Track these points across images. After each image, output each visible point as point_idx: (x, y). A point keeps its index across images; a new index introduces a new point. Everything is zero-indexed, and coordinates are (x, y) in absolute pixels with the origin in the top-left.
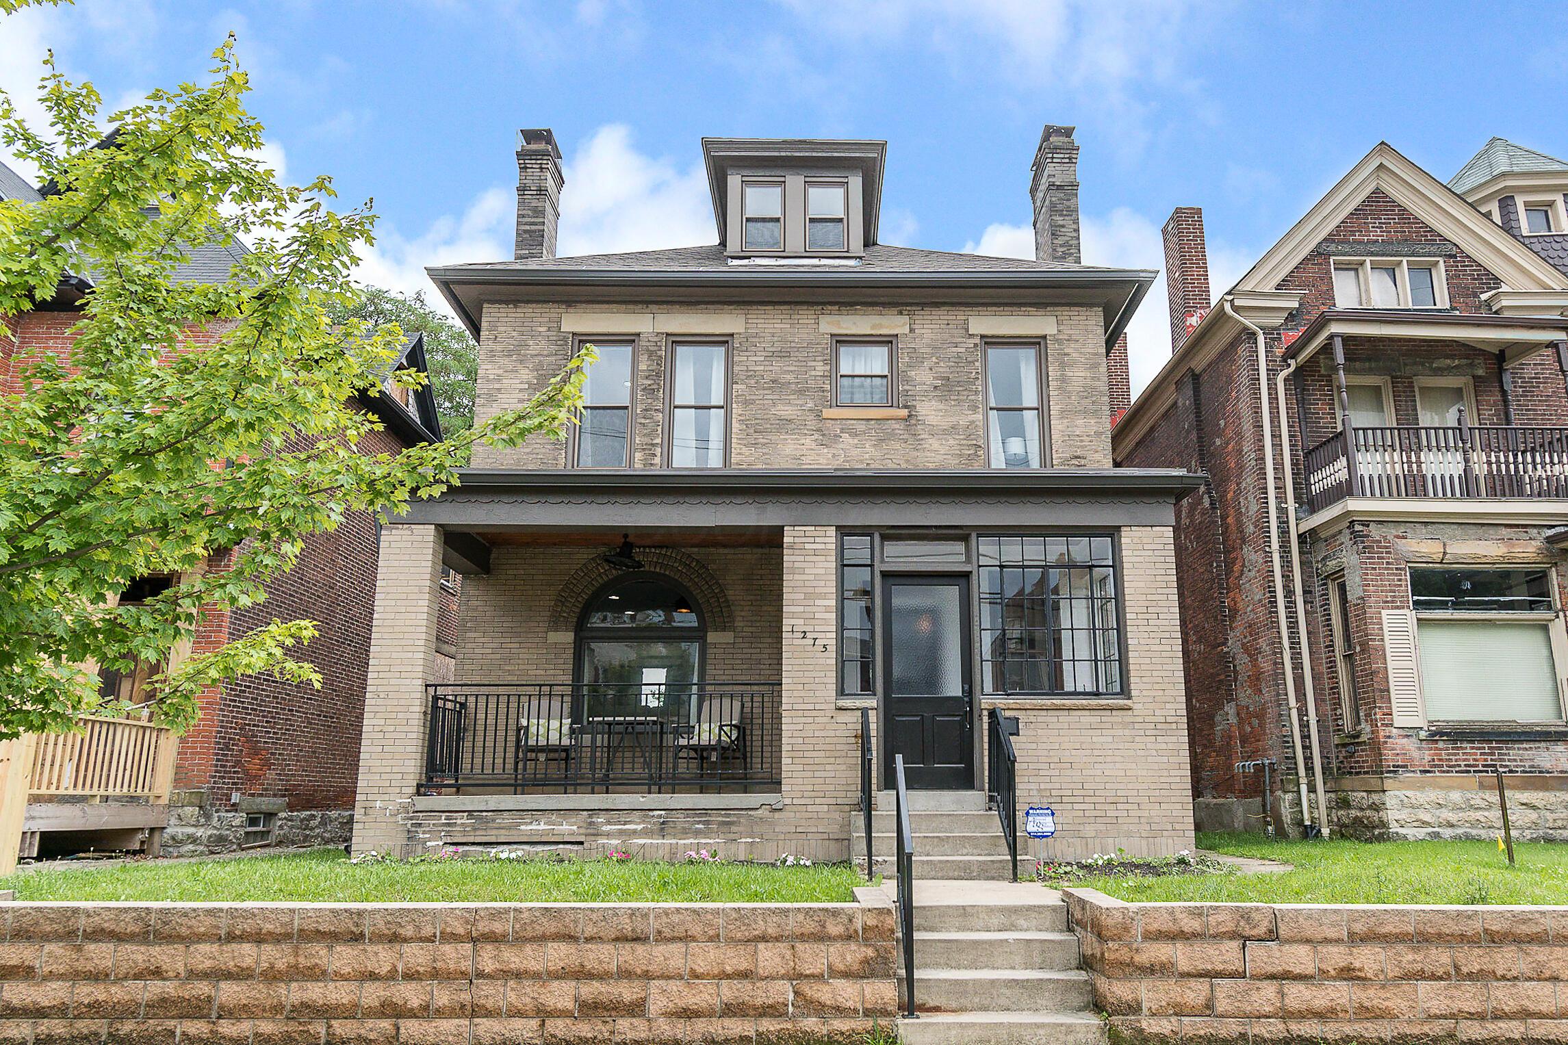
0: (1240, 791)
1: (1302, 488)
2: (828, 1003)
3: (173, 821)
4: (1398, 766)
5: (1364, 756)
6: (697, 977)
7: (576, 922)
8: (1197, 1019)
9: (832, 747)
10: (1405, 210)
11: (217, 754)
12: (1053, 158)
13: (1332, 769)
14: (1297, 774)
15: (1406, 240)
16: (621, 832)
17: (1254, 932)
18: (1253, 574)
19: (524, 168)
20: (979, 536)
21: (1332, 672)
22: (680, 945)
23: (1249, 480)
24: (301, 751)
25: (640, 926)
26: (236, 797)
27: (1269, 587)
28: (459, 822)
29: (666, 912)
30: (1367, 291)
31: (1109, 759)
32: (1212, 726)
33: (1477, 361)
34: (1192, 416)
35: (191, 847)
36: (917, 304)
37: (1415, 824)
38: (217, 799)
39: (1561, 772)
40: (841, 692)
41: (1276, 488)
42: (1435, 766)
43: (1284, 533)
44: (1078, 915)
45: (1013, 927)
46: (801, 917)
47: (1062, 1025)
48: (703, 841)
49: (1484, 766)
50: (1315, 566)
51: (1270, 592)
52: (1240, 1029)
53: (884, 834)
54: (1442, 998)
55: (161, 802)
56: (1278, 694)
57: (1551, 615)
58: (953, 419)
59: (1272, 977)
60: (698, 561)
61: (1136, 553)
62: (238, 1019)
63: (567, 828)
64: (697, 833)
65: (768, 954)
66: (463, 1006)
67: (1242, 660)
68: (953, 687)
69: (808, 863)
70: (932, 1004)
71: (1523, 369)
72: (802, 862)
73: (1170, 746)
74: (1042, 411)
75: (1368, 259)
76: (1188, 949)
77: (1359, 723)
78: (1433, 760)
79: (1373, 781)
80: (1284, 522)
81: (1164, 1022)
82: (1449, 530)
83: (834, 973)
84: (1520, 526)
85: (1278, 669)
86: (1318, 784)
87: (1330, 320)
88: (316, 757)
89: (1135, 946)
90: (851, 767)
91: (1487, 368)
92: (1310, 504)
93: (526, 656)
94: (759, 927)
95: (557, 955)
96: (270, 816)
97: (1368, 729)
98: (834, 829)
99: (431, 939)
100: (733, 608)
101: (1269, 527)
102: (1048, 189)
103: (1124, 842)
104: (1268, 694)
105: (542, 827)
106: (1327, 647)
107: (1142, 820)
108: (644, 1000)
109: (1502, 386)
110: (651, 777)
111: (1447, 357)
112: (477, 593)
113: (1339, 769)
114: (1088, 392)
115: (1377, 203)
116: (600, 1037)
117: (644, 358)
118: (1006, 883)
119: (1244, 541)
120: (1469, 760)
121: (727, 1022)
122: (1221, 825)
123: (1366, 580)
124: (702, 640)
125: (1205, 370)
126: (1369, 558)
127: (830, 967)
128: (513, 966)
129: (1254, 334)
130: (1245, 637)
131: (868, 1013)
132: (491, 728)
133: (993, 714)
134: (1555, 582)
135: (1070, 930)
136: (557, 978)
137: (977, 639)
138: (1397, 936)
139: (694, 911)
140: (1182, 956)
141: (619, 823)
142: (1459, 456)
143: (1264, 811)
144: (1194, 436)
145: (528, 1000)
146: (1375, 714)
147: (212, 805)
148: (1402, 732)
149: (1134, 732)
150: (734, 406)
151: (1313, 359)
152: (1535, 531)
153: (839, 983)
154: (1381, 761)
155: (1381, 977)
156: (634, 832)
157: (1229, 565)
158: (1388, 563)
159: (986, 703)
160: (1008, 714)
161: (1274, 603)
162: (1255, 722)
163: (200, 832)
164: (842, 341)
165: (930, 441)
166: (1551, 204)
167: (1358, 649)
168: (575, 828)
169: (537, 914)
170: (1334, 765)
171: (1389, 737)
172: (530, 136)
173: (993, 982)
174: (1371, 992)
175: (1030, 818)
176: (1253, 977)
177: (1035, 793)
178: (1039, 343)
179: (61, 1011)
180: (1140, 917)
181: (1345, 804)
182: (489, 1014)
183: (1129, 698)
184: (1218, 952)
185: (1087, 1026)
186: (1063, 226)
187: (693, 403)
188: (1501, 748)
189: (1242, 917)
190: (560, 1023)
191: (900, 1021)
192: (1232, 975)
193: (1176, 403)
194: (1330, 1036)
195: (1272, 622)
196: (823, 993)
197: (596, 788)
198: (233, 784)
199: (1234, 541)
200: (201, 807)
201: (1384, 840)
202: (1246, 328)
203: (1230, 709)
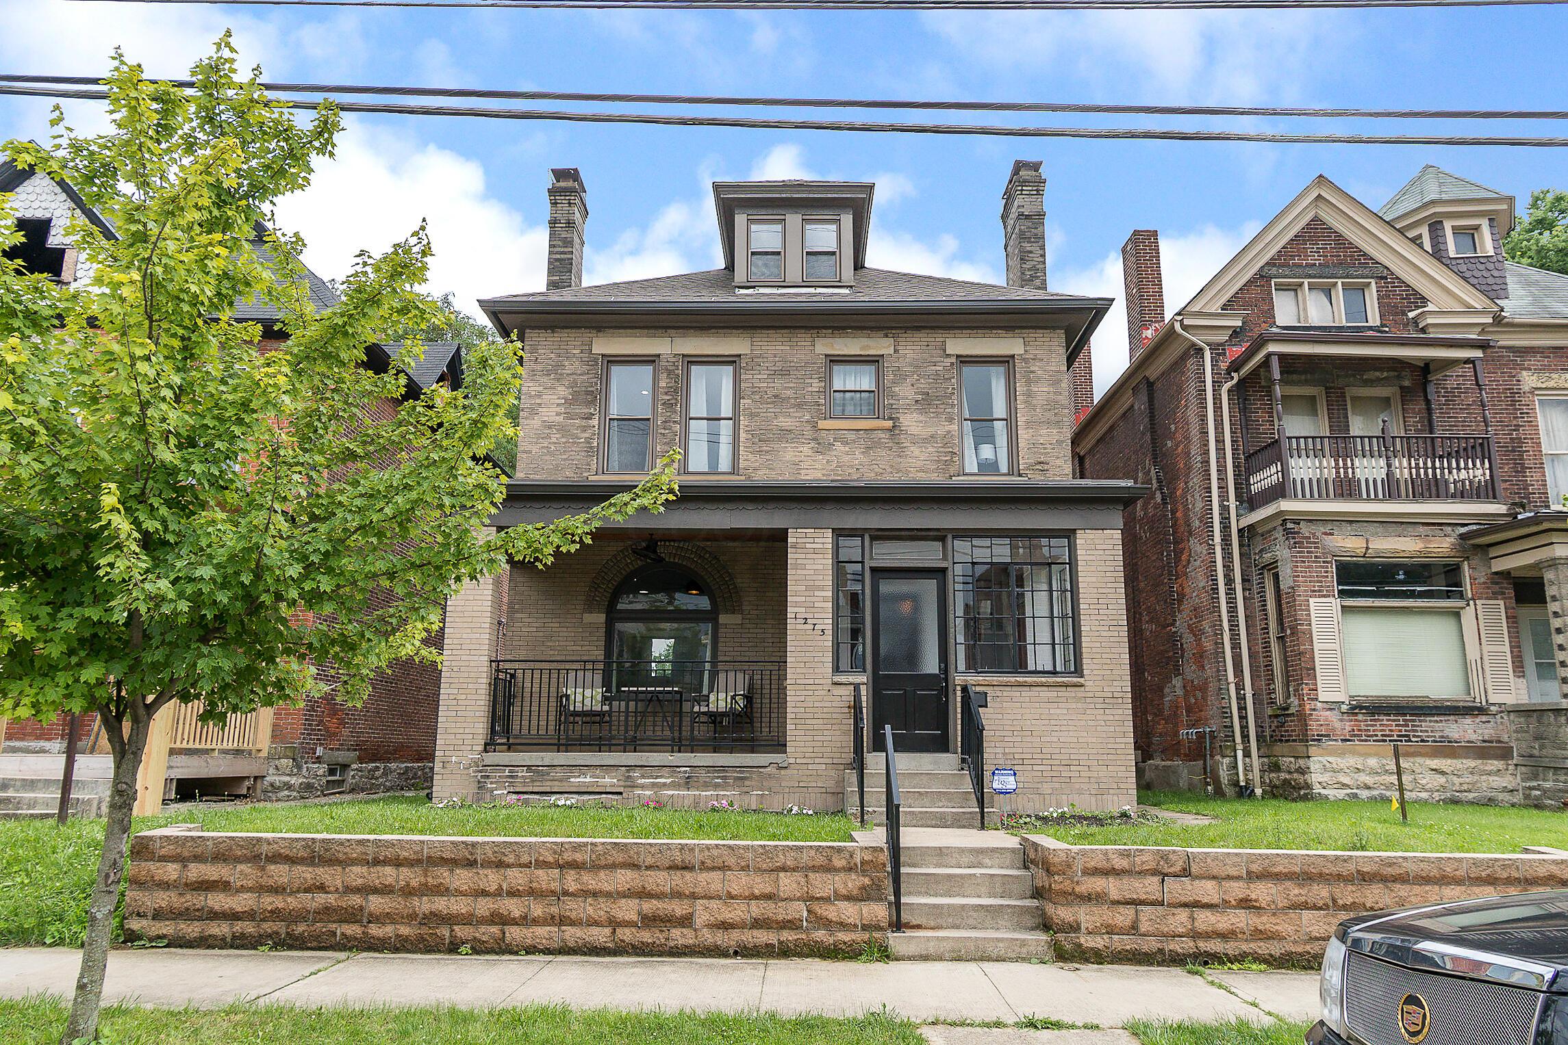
0: (1186, 755)
1: (1242, 488)
2: (834, 919)
3: (271, 771)
4: (1321, 735)
5: (1292, 725)
6: (732, 898)
7: (638, 853)
8: (1124, 937)
9: (829, 716)
10: (1341, 236)
11: (306, 715)
12: (1022, 190)
13: (1266, 736)
14: (1234, 741)
15: (1341, 264)
16: (654, 785)
17: (1172, 870)
18: (1197, 563)
19: (554, 204)
20: (954, 537)
21: (1267, 652)
22: (719, 872)
23: (1195, 480)
24: (368, 711)
25: (688, 857)
26: (320, 751)
27: (1212, 575)
28: (520, 774)
29: (708, 848)
30: (1305, 310)
31: (1063, 728)
32: (1163, 696)
33: (1404, 373)
34: (1147, 420)
35: (286, 793)
36: (901, 328)
37: (1336, 786)
38: (306, 753)
39: (1468, 742)
40: (837, 669)
41: (1219, 488)
42: (1355, 736)
43: (1225, 527)
44: (1032, 855)
45: (980, 865)
46: (813, 853)
47: (1017, 940)
48: (722, 793)
49: (1398, 736)
50: (1253, 557)
51: (1212, 580)
52: (1159, 945)
53: (874, 789)
54: (1321, 924)
55: (261, 754)
56: (1218, 671)
57: (1462, 603)
58: (932, 429)
59: (1185, 905)
60: (710, 554)
61: (1088, 552)
62: (383, 924)
63: (609, 781)
64: (716, 786)
65: (787, 881)
66: (553, 917)
67: (1188, 639)
68: (931, 665)
69: (810, 812)
70: (915, 923)
71: (1446, 380)
72: (805, 812)
73: (1117, 718)
74: (1011, 421)
75: (1306, 281)
76: (1118, 883)
77: (1289, 697)
78: (1353, 730)
79: (1300, 747)
80: (1226, 518)
81: (1098, 939)
82: (1372, 528)
83: (839, 897)
84: (1436, 524)
85: (1218, 648)
86: (1252, 749)
87: (1268, 340)
88: (380, 717)
89: (1075, 879)
90: (845, 733)
91: (1413, 380)
92: (1250, 502)
93: (566, 634)
94: (781, 860)
95: (624, 879)
96: (345, 767)
97: (1296, 702)
98: (830, 785)
99: (528, 865)
100: (742, 594)
101: (1212, 522)
102: (1018, 218)
103: (1076, 799)
104: (1209, 671)
105: (588, 779)
106: (1262, 629)
107: (1092, 780)
108: (692, 914)
109: (1426, 396)
110: (673, 739)
111: (1376, 370)
112: (522, 579)
113: (1271, 736)
114: (1051, 405)
115: (1315, 230)
116: (658, 942)
117: (663, 376)
118: (974, 831)
119: (1190, 533)
120: (1385, 731)
121: (756, 933)
122: (1169, 784)
123: (1296, 571)
124: (715, 621)
125: (1158, 379)
126: (1299, 552)
127: (835, 892)
128: (590, 887)
129: (1201, 349)
130: (1191, 619)
131: (865, 928)
132: (536, 695)
133: (965, 689)
134: (1467, 574)
135: (1026, 868)
136: (624, 897)
137: (952, 625)
138: (1286, 875)
139: (730, 847)
140: (1113, 887)
141: (652, 777)
142: (1382, 462)
143: (1205, 773)
144: (1148, 437)
145: (602, 913)
146: (1302, 690)
147: (302, 758)
148: (1326, 706)
149: (1085, 706)
150: (741, 418)
151: (1255, 372)
152: (1450, 528)
153: (843, 905)
154: (1306, 730)
155: (1273, 907)
156: (664, 784)
157: (1178, 554)
158: (1316, 557)
159: (959, 679)
160: (978, 689)
161: (1215, 590)
162: (1199, 694)
163: (293, 780)
164: (834, 360)
165: (912, 449)
166: (1477, 228)
167: (1288, 632)
168: (615, 780)
169: (609, 847)
170: (1267, 733)
171: (1314, 710)
172: (559, 174)
173: (963, 906)
174: (1264, 919)
175: (996, 778)
176: (1169, 905)
177: (1001, 756)
178: (1008, 362)
179: (250, 915)
180: (1080, 856)
181: (1276, 767)
182: (573, 923)
183: (1082, 676)
184: (1142, 885)
185: (1037, 940)
186: (1031, 252)
187: (705, 416)
188: (1414, 721)
189: (1162, 858)
190: (627, 931)
191: (890, 935)
192: (1152, 904)
193: (1132, 406)
194: (1230, 952)
195: (1214, 607)
196: (830, 912)
197: (628, 748)
198: (318, 739)
199: (1183, 533)
200: (294, 759)
201: (1308, 800)
202: (1194, 345)
203: (1177, 682)
